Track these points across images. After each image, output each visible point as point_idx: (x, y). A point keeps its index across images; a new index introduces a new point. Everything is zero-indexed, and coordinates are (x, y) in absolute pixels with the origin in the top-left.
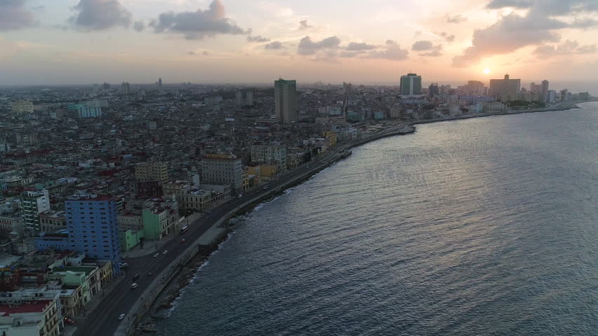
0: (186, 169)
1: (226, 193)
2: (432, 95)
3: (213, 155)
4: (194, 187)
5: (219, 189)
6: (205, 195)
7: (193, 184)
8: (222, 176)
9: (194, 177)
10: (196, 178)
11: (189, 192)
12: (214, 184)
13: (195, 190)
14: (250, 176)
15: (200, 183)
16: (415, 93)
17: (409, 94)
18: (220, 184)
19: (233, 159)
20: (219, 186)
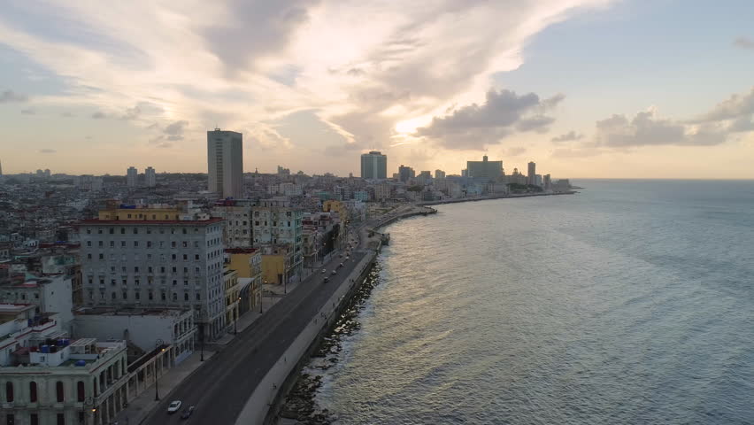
0: (21, 268)
1: (181, 340)
2: (403, 180)
3: (123, 215)
4: (47, 332)
5: (154, 329)
6: (102, 365)
7: (41, 318)
8: (157, 282)
9: (48, 288)
10: (58, 296)
11: (18, 358)
12: (129, 309)
13: (53, 345)
14: (243, 282)
15: (75, 312)
16: (379, 177)
17: (372, 178)
18: (156, 312)
19: (197, 224)
20: (150, 318)
